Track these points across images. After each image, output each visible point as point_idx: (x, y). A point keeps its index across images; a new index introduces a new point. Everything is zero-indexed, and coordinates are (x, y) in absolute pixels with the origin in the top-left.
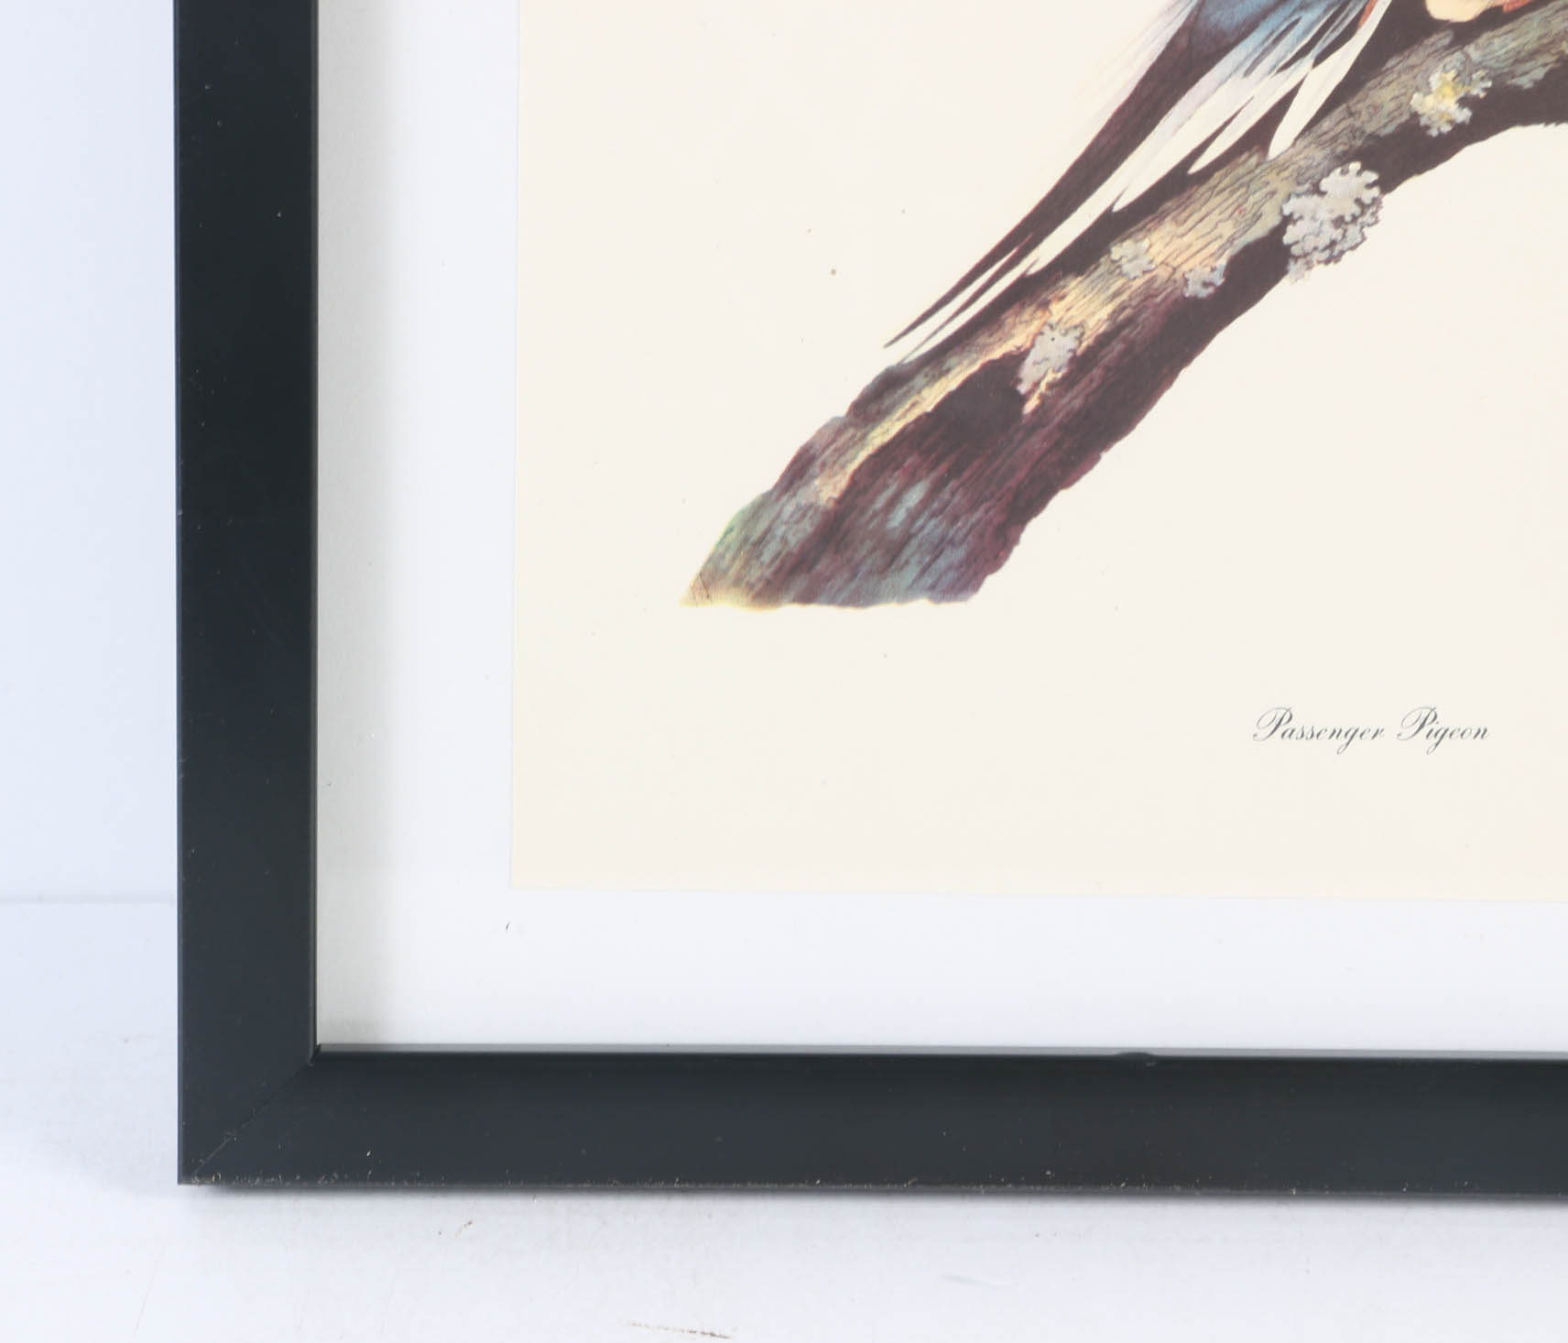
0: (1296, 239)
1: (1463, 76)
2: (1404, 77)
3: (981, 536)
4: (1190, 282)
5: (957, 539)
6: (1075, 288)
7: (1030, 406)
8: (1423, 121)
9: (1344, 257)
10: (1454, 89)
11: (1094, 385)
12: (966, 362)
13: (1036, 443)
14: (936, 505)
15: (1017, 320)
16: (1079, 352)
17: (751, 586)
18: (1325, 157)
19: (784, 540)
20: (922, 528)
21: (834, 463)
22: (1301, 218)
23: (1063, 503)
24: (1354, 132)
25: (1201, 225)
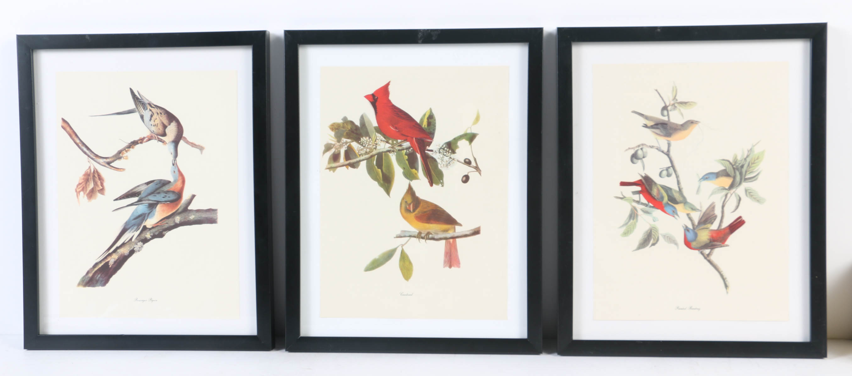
0: (135, 250)
1: (150, 233)
2: (145, 233)
3: (106, 280)
4: (125, 254)
5: (104, 280)
6: (114, 254)
7: (110, 266)
8: (147, 238)
9: (140, 251)
10: (150, 235)
11: (117, 264)
12: (104, 262)
13: (111, 270)
14: (101, 277)
15: (109, 258)
16: (115, 261)
17: (83, 285)
18: (138, 241)
19: (87, 280)
20: (100, 279)
21: (91, 272)
22: (136, 247)
23: (114, 276)
24: (140, 239)
25: (126, 248)
